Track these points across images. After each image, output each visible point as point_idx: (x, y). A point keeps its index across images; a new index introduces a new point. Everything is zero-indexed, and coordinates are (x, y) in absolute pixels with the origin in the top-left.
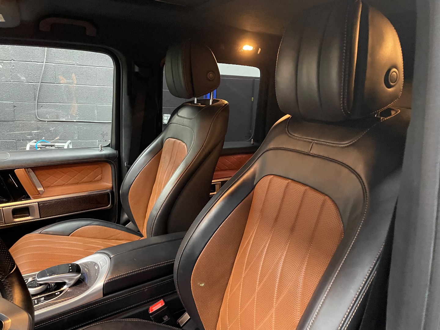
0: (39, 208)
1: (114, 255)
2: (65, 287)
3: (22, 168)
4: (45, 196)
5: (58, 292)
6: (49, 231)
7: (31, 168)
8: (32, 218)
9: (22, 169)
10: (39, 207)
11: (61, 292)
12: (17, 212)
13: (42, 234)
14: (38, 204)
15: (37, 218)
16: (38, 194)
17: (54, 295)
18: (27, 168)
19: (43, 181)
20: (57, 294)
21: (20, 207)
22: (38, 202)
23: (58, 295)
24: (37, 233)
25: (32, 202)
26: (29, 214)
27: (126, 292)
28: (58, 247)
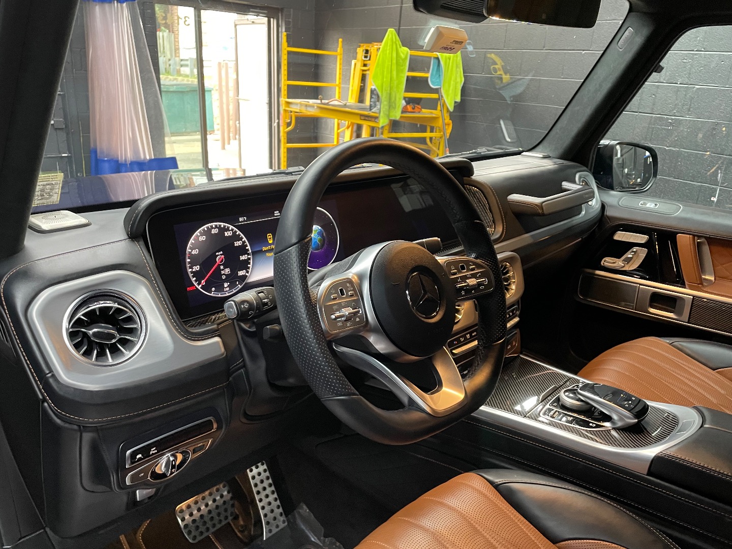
0: (692, 306)
1: (712, 425)
2: (607, 424)
3: (690, 234)
4: (709, 291)
5: (595, 424)
6: (687, 348)
7: (706, 238)
8: (675, 317)
9: (688, 236)
10: (692, 304)
11: (598, 426)
12: (658, 299)
13: (673, 346)
14: (693, 299)
15: (684, 320)
16: (699, 282)
17: (586, 424)
18: (699, 237)
19: (718, 266)
20: (591, 424)
21: (665, 294)
22: (694, 297)
23: (592, 427)
24: (668, 341)
25: (685, 292)
26: (674, 308)
27: (670, 488)
28: (677, 375)
